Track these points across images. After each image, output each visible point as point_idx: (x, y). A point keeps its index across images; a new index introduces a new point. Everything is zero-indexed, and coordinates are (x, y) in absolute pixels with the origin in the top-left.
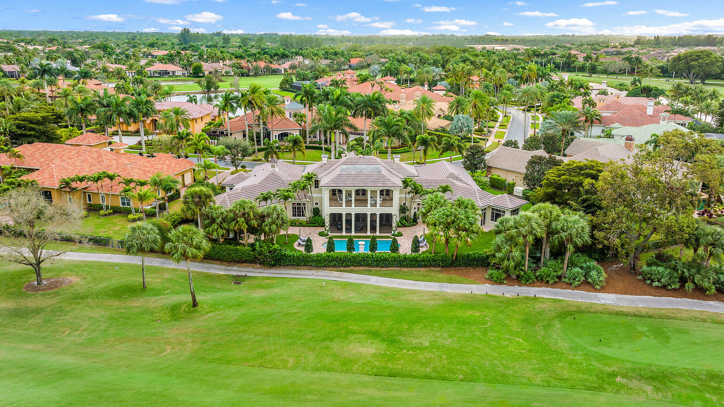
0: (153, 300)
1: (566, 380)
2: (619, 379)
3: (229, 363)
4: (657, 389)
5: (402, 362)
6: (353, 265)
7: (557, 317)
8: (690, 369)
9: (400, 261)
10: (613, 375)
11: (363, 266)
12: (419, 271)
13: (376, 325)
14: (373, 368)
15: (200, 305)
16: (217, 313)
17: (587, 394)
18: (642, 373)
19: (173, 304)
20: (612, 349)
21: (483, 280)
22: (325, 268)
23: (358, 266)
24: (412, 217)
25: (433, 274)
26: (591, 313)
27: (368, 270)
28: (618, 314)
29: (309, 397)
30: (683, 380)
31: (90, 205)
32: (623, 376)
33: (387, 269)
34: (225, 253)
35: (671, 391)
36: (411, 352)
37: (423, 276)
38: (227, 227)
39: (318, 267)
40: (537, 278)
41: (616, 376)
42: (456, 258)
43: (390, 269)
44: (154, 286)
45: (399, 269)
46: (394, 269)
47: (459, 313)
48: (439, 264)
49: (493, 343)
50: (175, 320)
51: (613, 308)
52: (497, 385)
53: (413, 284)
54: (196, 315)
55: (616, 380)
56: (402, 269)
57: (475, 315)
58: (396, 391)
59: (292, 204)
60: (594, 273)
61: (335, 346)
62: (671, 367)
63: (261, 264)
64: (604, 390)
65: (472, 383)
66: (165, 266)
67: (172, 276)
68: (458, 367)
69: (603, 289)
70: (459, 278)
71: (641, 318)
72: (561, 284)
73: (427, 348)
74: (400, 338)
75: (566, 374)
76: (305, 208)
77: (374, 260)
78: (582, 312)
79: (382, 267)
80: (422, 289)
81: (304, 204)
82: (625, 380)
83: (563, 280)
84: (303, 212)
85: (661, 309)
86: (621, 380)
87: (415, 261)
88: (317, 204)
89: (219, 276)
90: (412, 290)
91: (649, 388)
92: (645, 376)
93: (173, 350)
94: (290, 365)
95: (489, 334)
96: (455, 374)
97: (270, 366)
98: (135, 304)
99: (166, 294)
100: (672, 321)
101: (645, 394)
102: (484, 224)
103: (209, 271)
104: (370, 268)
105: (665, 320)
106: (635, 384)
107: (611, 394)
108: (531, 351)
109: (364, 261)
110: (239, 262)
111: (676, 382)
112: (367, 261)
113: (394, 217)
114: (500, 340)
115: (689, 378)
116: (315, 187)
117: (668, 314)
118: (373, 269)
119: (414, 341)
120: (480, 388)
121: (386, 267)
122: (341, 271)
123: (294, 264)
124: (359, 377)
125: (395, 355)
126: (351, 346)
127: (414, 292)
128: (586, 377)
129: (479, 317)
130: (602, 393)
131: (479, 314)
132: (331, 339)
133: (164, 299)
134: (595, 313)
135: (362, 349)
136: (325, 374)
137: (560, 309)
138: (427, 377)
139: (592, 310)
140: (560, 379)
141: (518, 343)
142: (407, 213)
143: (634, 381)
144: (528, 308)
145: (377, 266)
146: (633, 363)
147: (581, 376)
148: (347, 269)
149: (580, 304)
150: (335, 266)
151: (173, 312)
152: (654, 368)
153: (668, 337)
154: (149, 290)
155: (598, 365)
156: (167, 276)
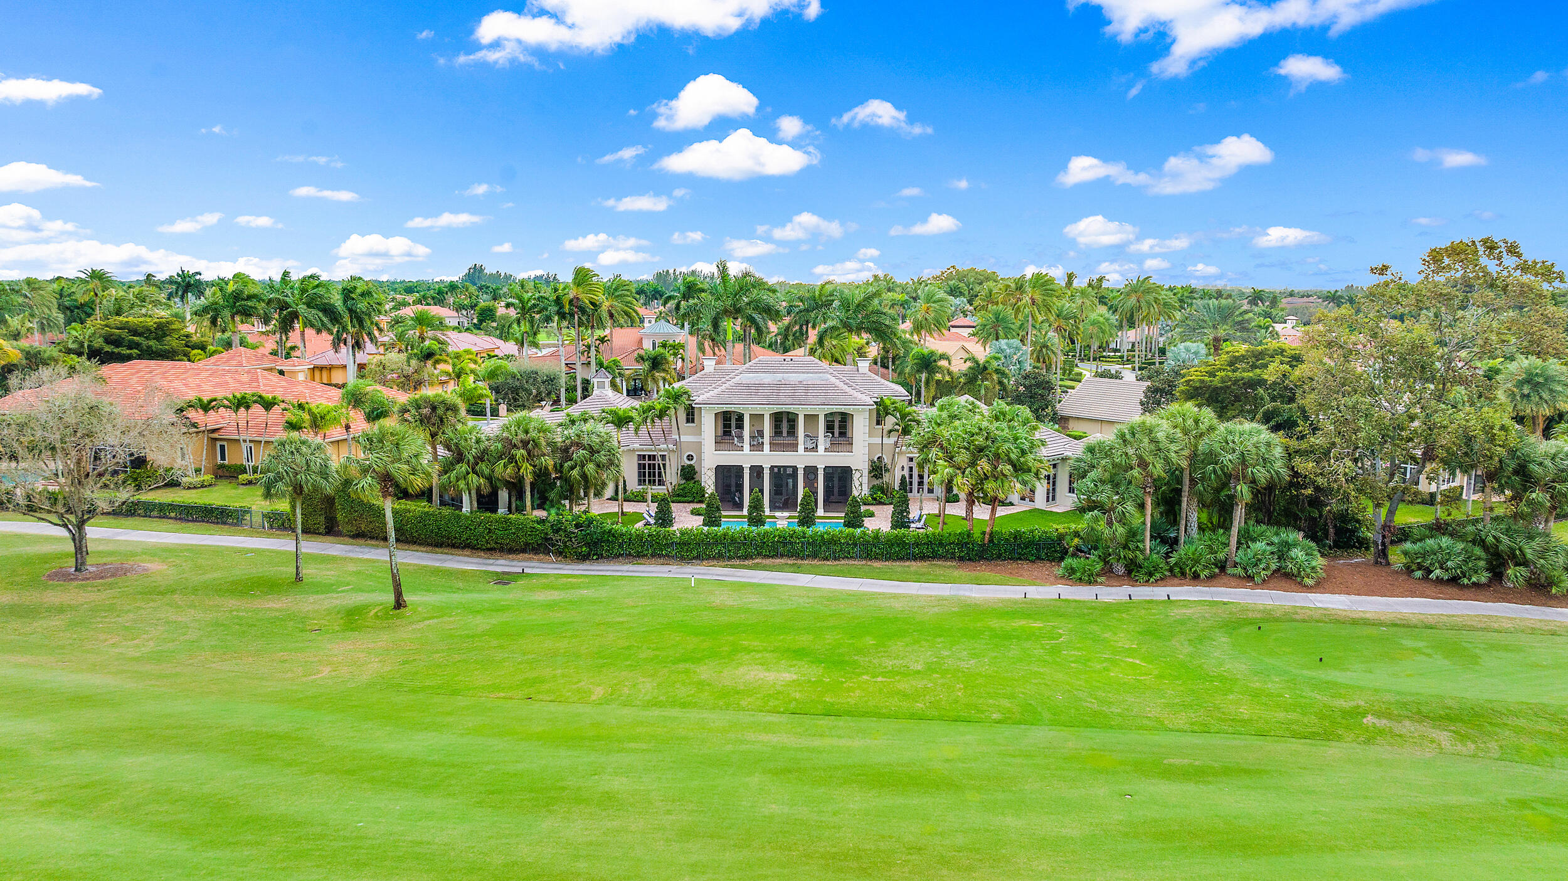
0: (311, 599)
1: (1244, 722)
2: (1369, 720)
3: (455, 692)
4: (1463, 738)
5: (858, 693)
6: (759, 554)
7: (1220, 628)
8: (1536, 704)
9: (866, 544)
10: (1357, 713)
11: (782, 556)
12: (908, 567)
13: (804, 640)
14: (790, 702)
15: (410, 607)
16: (446, 619)
17: (1296, 745)
18: (1423, 709)
19: (354, 605)
20: (1348, 673)
21: (1052, 579)
22: (699, 562)
23: (772, 557)
24: (897, 488)
25: (939, 571)
26: (1298, 621)
27: (794, 564)
28: (1355, 622)
29: (632, 745)
30: (1522, 722)
31: (222, 466)
32: (1378, 714)
33: (837, 562)
34: (481, 529)
35: (1497, 741)
36: (879, 679)
37: (916, 573)
38: (487, 472)
39: (682, 558)
40: (1171, 570)
41: (1364, 714)
42: (991, 541)
43: (843, 562)
44: (320, 580)
45: (864, 562)
46: (851, 562)
47: (995, 623)
48: (953, 553)
49: (1073, 665)
50: (352, 630)
51: (1344, 613)
52: (1082, 729)
53: (892, 586)
54: (398, 622)
55: (1365, 720)
56: (869, 563)
57: (1034, 627)
58: (840, 737)
59: (636, 458)
60: (1297, 553)
61: (704, 672)
62: (1490, 701)
63: (559, 553)
64: (1339, 738)
65: (1023, 726)
66: (351, 555)
67: (363, 568)
68: (991, 701)
69: (1319, 586)
70: (998, 577)
71: (1409, 629)
72: (1225, 579)
73: (918, 672)
74: (856, 658)
75: (1245, 711)
76: (664, 465)
77: (809, 543)
78: (1277, 620)
79: (826, 559)
80: (914, 592)
81: (663, 457)
82: (1384, 721)
83: (1230, 571)
84: (660, 474)
85: (1453, 616)
86: (1376, 721)
87: (898, 545)
88: (690, 458)
89: (464, 572)
90: (891, 594)
91: (1443, 737)
92: (1431, 715)
93: (333, 674)
94: (594, 698)
95: (1064, 652)
96: (982, 712)
97: (549, 699)
98: (271, 605)
99: (343, 591)
100: (1481, 633)
101: (1434, 745)
102: (1053, 499)
103: (444, 565)
104: (800, 562)
105: (1464, 632)
106: (1408, 727)
107: (1354, 745)
108: (1161, 677)
109: (785, 544)
110: (511, 551)
111: (1505, 725)
112: (791, 543)
113: (856, 475)
114: (1089, 660)
115: (1534, 718)
116: (688, 421)
117: (1474, 623)
118: (806, 562)
119: (889, 663)
120: (1039, 735)
121: (835, 559)
122: (732, 567)
123: (630, 554)
124: (753, 715)
125: (842, 683)
126: (742, 670)
127: (895, 596)
128: (1293, 716)
129: (1040, 628)
130: (1334, 744)
131: (1042, 625)
132: (698, 661)
133: (336, 598)
134: (1304, 621)
135: (767, 674)
136: (675, 712)
137: (1225, 616)
138: (914, 716)
139: (1298, 617)
140: (1233, 720)
141: (1133, 666)
142: (886, 478)
143: (1407, 723)
144: (1154, 615)
145: (814, 556)
146: (1399, 693)
147: (1281, 715)
148: (746, 562)
149: (1269, 607)
150: (720, 557)
151: (350, 617)
152: (1450, 703)
153: (1477, 656)
154: (307, 585)
155: (1318, 697)
156: (351, 567)
